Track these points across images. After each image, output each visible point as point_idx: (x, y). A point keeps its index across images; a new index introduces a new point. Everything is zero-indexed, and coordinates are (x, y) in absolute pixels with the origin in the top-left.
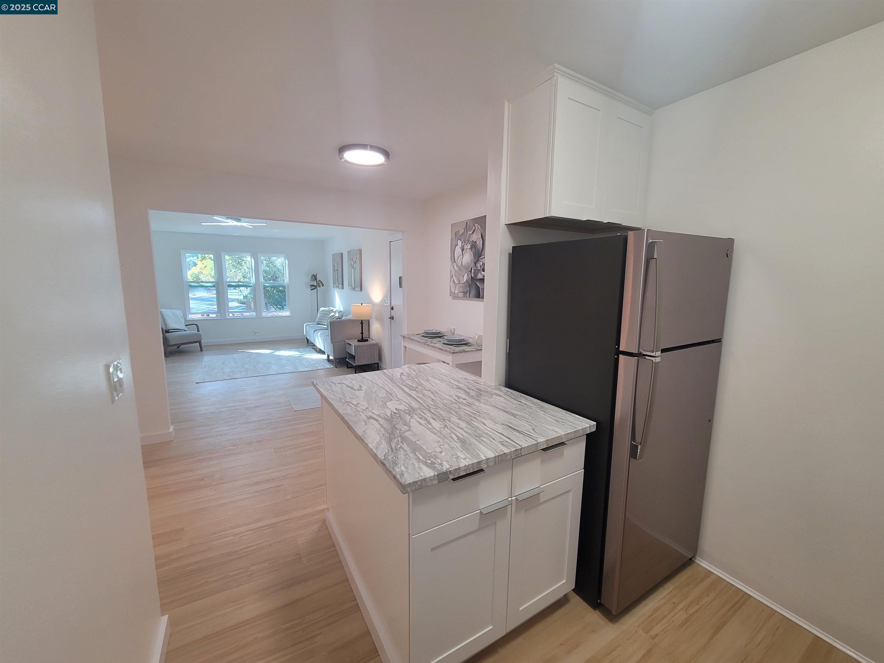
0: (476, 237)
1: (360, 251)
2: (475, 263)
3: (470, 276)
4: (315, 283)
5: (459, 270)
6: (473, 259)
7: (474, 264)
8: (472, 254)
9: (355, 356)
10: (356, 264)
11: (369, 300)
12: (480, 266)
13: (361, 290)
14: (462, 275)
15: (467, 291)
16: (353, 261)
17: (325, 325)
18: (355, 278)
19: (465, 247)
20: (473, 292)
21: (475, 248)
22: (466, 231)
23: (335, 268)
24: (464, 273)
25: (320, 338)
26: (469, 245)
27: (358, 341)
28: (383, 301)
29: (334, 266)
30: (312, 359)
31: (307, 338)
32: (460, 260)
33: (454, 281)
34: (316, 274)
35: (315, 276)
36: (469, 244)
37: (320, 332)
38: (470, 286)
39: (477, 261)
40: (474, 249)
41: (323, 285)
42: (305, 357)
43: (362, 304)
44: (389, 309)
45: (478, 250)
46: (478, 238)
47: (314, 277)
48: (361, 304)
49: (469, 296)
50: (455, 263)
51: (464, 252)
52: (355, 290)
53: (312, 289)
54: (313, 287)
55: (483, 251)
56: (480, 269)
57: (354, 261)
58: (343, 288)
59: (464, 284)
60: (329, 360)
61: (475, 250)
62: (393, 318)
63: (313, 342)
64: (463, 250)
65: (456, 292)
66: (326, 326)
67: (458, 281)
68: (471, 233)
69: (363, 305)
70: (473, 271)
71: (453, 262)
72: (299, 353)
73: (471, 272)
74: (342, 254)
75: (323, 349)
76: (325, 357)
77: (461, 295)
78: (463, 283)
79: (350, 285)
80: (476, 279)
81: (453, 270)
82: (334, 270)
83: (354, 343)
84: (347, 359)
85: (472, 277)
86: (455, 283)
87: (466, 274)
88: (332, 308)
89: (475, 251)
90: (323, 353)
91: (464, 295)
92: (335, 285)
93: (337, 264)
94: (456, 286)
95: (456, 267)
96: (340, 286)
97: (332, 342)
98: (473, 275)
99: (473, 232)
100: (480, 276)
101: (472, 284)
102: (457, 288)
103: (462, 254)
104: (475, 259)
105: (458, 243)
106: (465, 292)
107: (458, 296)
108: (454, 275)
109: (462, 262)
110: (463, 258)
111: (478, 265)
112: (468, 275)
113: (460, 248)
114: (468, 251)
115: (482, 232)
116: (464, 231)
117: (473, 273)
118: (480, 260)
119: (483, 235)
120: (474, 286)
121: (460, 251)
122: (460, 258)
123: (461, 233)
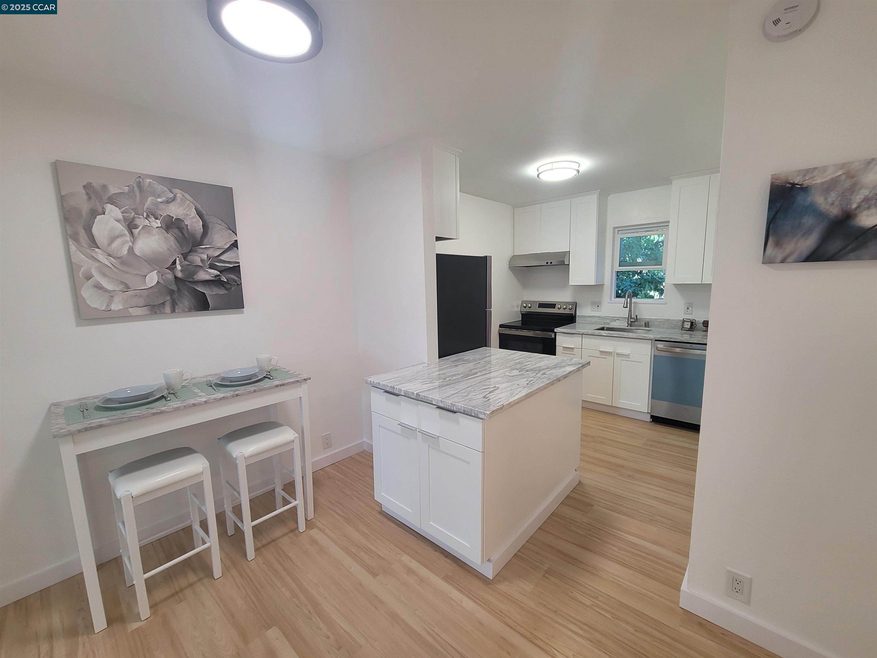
0: (181, 212)
2: (185, 256)
3: (170, 276)
5: (123, 263)
6: (174, 246)
7: (180, 255)
8: (172, 239)
12: (202, 261)
14: (137, 274)
15: (163, 303)
19: (141, 222)
20: (186, 301)
21: (180, 229)
22: (137, 193)
24: (146, 271)
26: (158, 221)
33: (99, 287)
36: (156, 218)
38: (171, 293)
39: (190, 251)
40: (176, 231)
45: (192, 235)
46: (185, 215)
49: (173, 311)
50: (97, 250)
51: (136, 231)
56: (201, 264)
59: (149, 290)
64: (131, 226)
65: (117, 307)
67: (121, 286)
68: (159, 200)
70: (179, 267)
73: (172, 268)
77: (137, 312)
80: (191, 280)
81: (91, 265)
85: (176, 277)
86: (109, 291)
87: (156, 271)
89: (181, 235)
91: (151, 311)
94: (112, 296)
95: (107, 259)
98: (179, 275)
99: (168, 202)
100: (202, 276)
101: (179, 289)
102: (117, 299)
103: (126, 232)
104: (181, 246)
105: (103, 208)
106: (153, 306)
107: (130, 315)
108: (94, 272)
109: (131, 250)
110: (133, 243)
111: (196, 259)
112: (161, 274)
113: (118, 221)
114: (155, 231)
115: (199, 207)
116: (132, 190)
117: (181, 271)
118: (200, 251)
119: (204, 212)
120: (186, 293)
121: (121, 228)
122: (119, 241)
123: (114, 191)
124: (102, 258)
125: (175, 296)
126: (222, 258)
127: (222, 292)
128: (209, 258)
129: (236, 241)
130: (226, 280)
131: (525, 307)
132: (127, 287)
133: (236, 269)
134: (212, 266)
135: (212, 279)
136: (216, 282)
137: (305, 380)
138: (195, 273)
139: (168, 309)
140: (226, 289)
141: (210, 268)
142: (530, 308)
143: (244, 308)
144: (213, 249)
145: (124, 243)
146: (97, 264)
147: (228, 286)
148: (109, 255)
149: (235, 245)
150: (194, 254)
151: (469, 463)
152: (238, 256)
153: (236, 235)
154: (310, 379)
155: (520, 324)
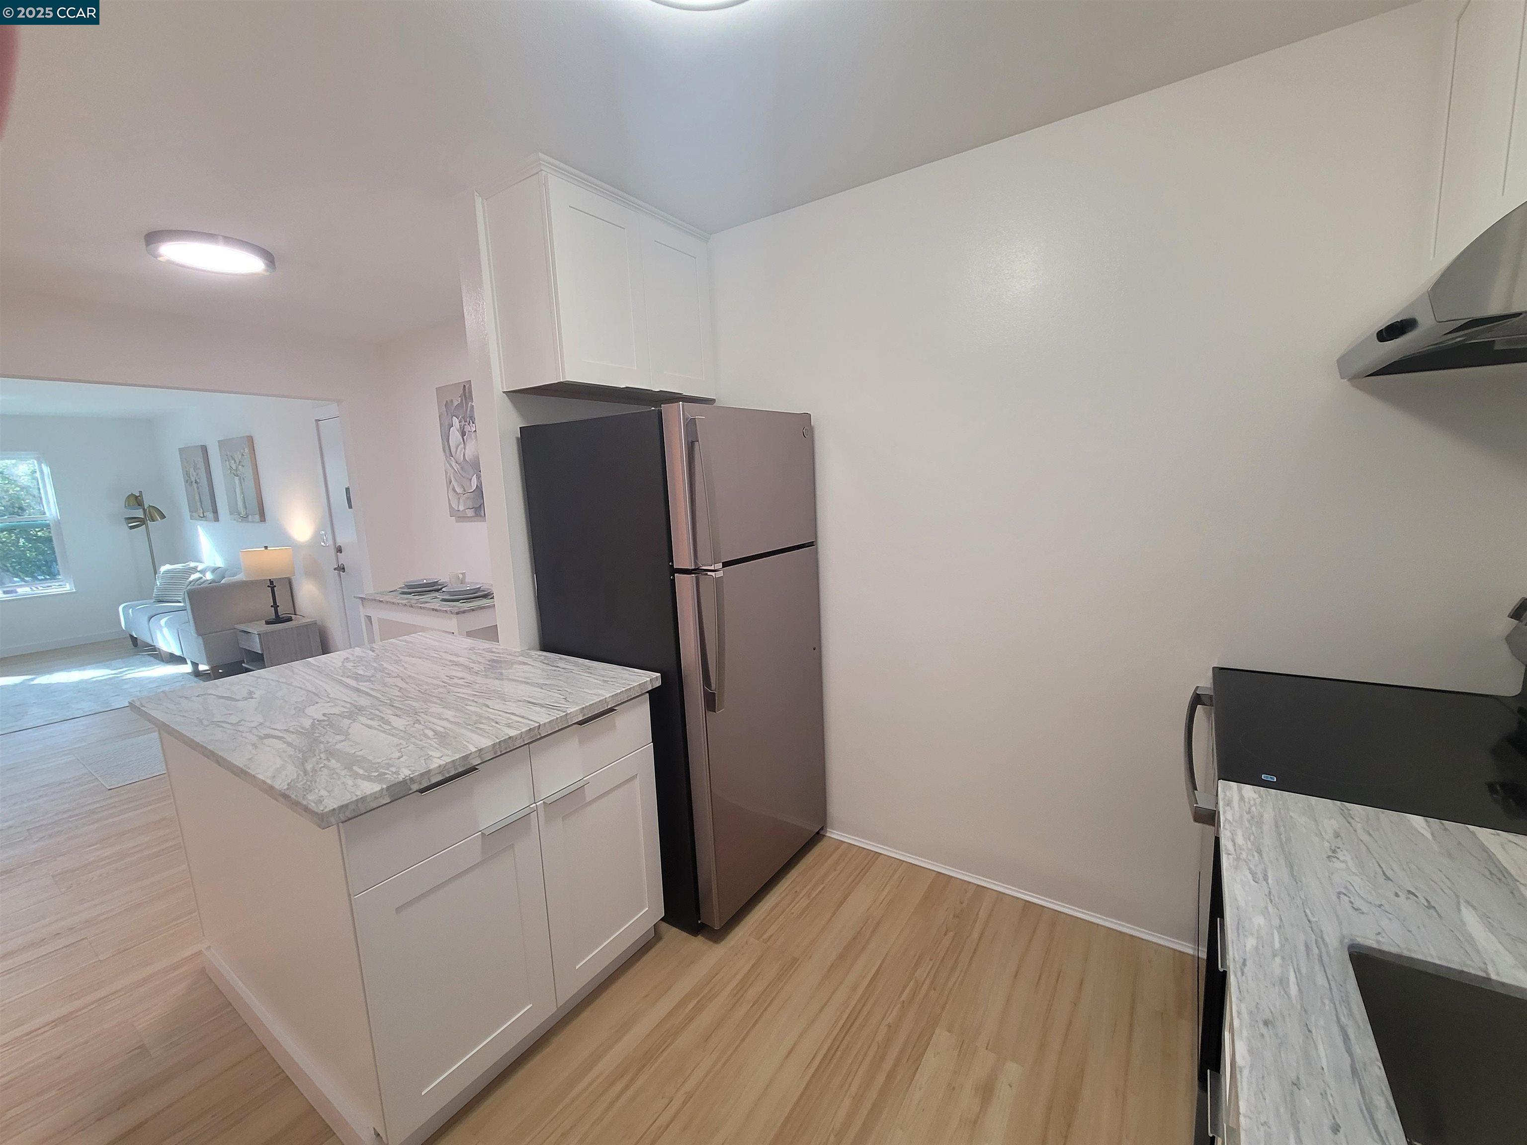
1: (250, 440)
4: (139, 514)
5: (462, 468)
9: (263, 654)
10: (243, 466)
11: (285, 539)
13: (263, 517)
14: (467, 479)
15: (480, 506)
16: (235, 461)
17: (180, 602)
18: (244, 497)
19: (467, 428)
22: (464, 401)
23: (190, 477)
24: (471, 475)
25: (165, 630)
27: (268, 623)
28: (317, 536)
29: (187, 474)
30: (149, 678)
31: (132, 636)
32: (461, 451)
33: (454, 490)
34: (140, 492)
35: (136, 497)
37: (168, 617)
41: (163, 516)
42: (128, 676)
43: (266, 547)
44: (333, 551)
47: (136, 500)
48: (264, 549)
50: (452, 458)
51: (465, 437)
52: (248, 522)
53: (131, 528)
54: (135, 523)
57: (238, 461)
58: (217, 519)
60: (197, 674)
62: (344, 568)
63: (150, 642)
64: (463, 434)
65: (461, 508)
66: (182, 604)
67: (462, 489)
69: (268, 549)
71: (448, 455)
72: (112, 670)
74: (204, 449)
75: (178, 653)
76: (188, 668)
77: (470, 513)
78: (472, 491)
79: (234, 511)
81: (450, 471)
82: (188, 482)
83: (257, 628)
84: (243, 665)
86: (457, 493)
87: (475, 475)
88: (192, 564)
90: (181, 660)
91: (475, 513)
92: (195, 515)
93: (195, 468)
94: (459, 498)
95: (456, 465)
96: (210, 515)
97: (199, 633)
102: (461, 501)
103: (462, 440)
105: (453, 421)
106: (475, 509)
107: (466, 516)
108: (452, 478)
109: (464, 455)
110: (465, 448)
112: (478, 477)
113: (458, 430)
114: (473, 435)
116: (462, 400)
121: (459, 435)
122: (459, 448)
123: (456, 404)
124: (454, 464)
132: (465, 491)
139: (482, 512)
146: (453, 471)
148: (457, 462)
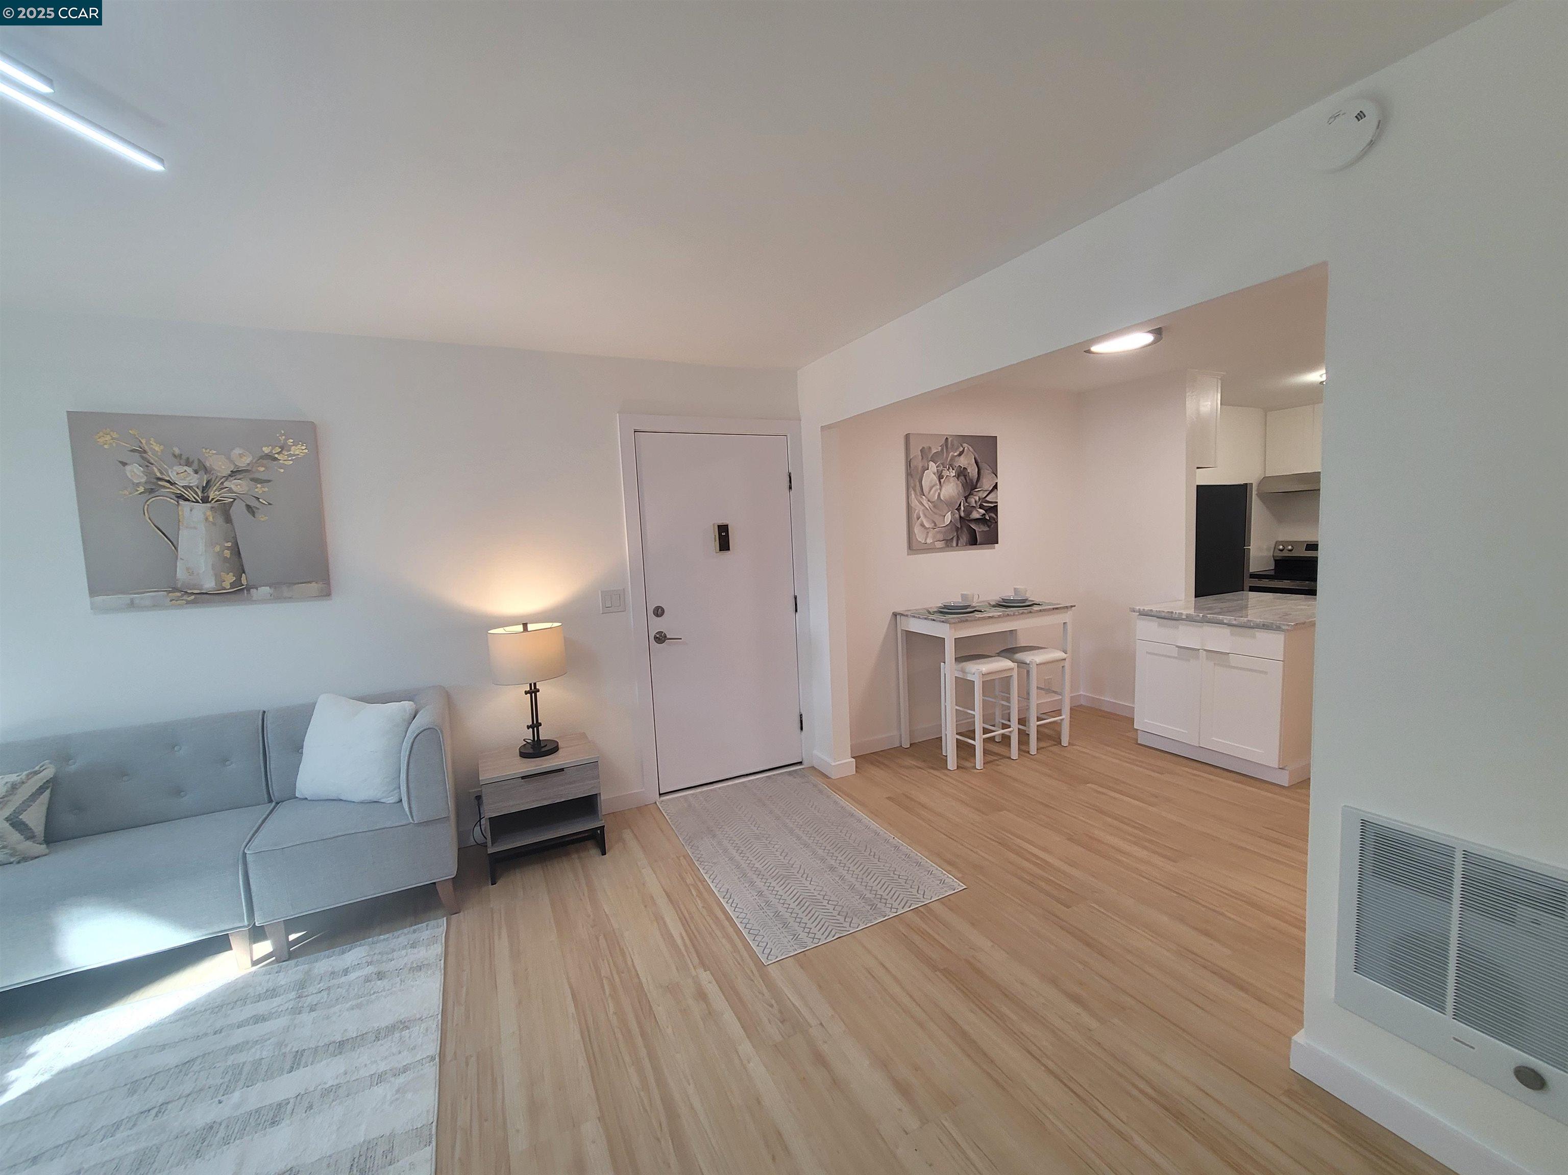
0: (966, 462)
2: (966, 498)
3: (957, 516)
5: (934, 506)
6: (961, 491)
7: (964, 499)
8: (960, 485)
12: (976, 502)
14: (942, 515)
15: (952, 538)
19: (945, 473)
20: (964, 538)
21: (965, 476)
22: (945, 451)
24: (945, 512)
26: (954, 471)
32: (935, 492)
33: (922, 525)
36: (953, 469)
38: (957, 529)
39: (969, 495)
40: (963, 478)
43: (525, 625)
45: (971, 480)
46: (969, 464)
48: (520, 628)
49: (957, 545)
50: (924, 497)
51: (942, 481)
55: (980, 482)
56: (975, 505)
59: (946, 528)
61: (966, 479)
64: (940, 477)
65: (930, 541)
67: (933, 524)
68: (956, 454)
69: (531, 627)
70: (962, 508)
71: (919, 494)
73: (958, 509)
77: (939, 545)
78: (945, 525)
80: (968, 519)
81: (920, 508)
85: (960, 517)
86: (926, 528)
87: (950, 512)
89: (965, 481)
91: (946, 544)
94: (928, 532)
95: (928, 503)
98: (962, 514)
99: (960, 455)
100: (975, 515)
101: (961, 526)
102: (930, 535)
103: (938, 482)
104: (965, 491)
105: (928, 465)
106: (947, 540)
107: (935, 547)
108: (922, 515)
109: (939, 495)
110: (941, 490)
111: (972, 500)
112: (953, 514)
113: (934, 474)
114: (952, 479)
115: (977, 456)
116: (942, 449)
117: (964, 511)
118: (975, 493)
119: (979, 461)
120: (965, 530)
121: (935, 478)
122: (934, 489)
123: (934, 451)
124: (925, 502)
125: (959, 532)
126: (987, 499)
127: (986, 529)
128: (979, 499)
129: (997, 483)
130: (988, 518)
131: (1281, 550)
132: (935, 525)
133: (994, 509)
134: (981, 507)
135: (981, 517)
136: (982, 521)
137: (1072, 606)
138: (971, 513)
139: (954, 544)
140: (989, 527)
141: (980, 508)
142: (1290, 550)
143: (997, 543)
144: (982, 492)
145: (937, 490)
146: (923, 508)
147: (989, 523)
148: (929, 501)
149: (996, 487)
150: (972, 496)
151: (1266, 673)
152: (997, 497)
153: (996, 476)
154: (1075, 606)
155: (1272, 573)
